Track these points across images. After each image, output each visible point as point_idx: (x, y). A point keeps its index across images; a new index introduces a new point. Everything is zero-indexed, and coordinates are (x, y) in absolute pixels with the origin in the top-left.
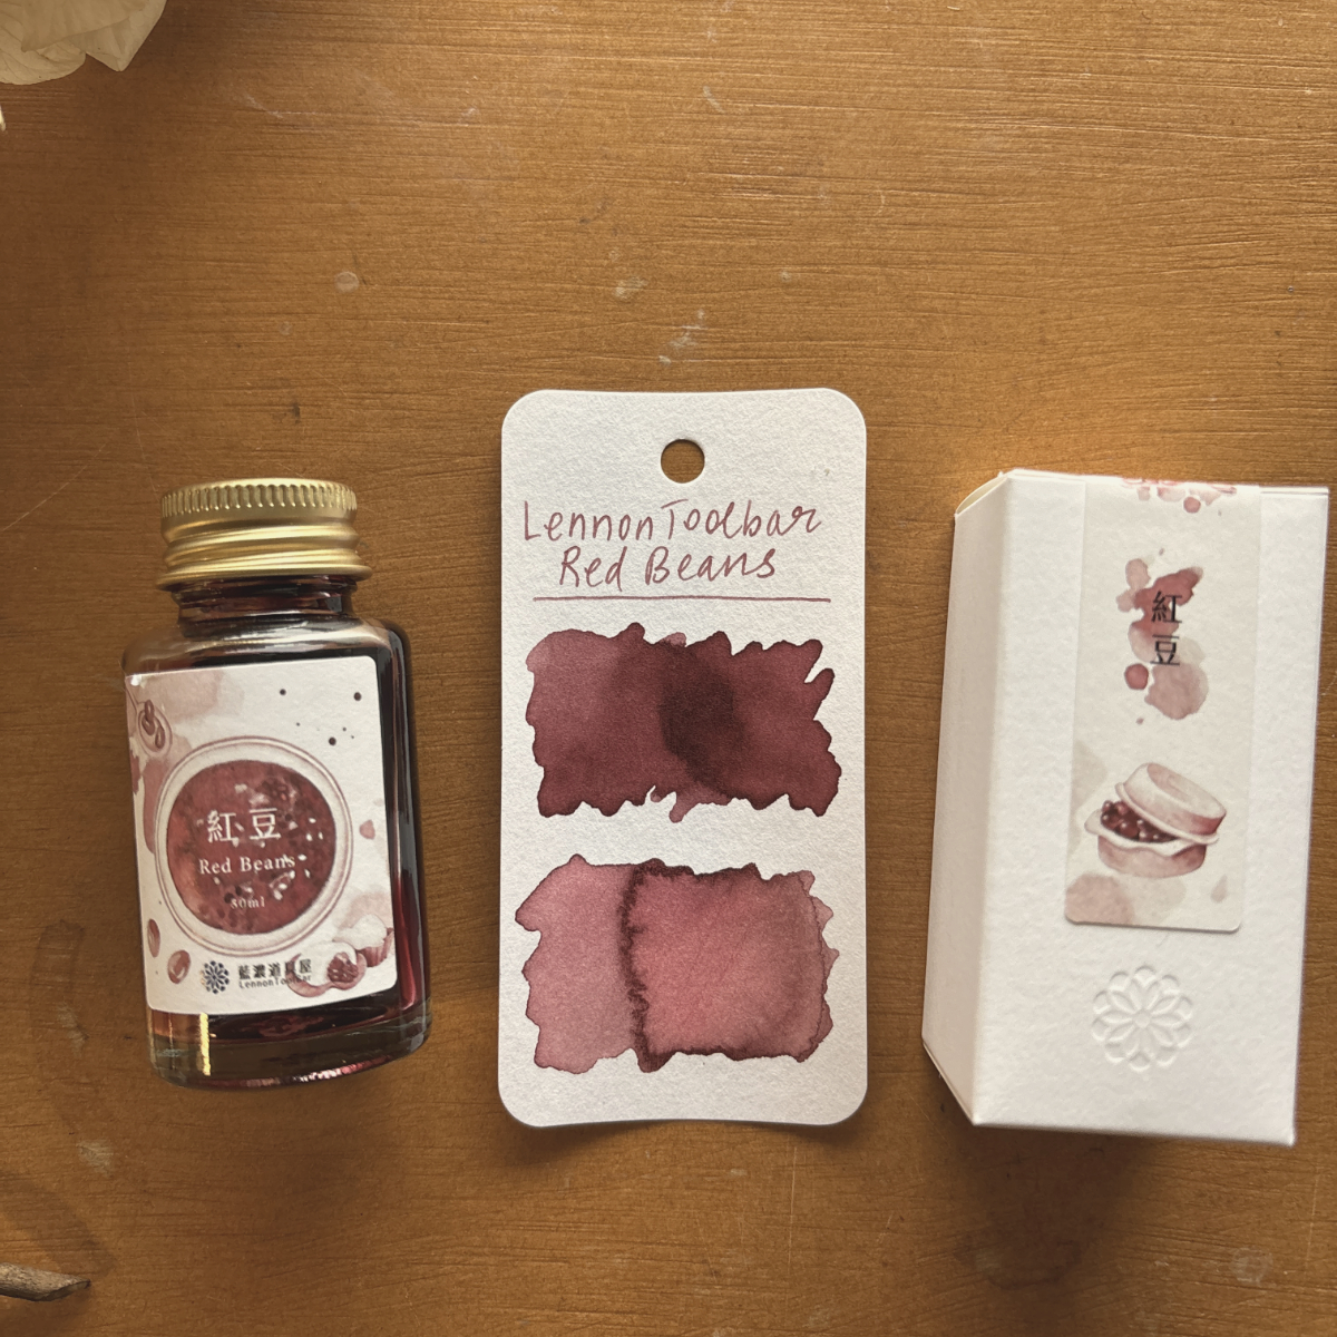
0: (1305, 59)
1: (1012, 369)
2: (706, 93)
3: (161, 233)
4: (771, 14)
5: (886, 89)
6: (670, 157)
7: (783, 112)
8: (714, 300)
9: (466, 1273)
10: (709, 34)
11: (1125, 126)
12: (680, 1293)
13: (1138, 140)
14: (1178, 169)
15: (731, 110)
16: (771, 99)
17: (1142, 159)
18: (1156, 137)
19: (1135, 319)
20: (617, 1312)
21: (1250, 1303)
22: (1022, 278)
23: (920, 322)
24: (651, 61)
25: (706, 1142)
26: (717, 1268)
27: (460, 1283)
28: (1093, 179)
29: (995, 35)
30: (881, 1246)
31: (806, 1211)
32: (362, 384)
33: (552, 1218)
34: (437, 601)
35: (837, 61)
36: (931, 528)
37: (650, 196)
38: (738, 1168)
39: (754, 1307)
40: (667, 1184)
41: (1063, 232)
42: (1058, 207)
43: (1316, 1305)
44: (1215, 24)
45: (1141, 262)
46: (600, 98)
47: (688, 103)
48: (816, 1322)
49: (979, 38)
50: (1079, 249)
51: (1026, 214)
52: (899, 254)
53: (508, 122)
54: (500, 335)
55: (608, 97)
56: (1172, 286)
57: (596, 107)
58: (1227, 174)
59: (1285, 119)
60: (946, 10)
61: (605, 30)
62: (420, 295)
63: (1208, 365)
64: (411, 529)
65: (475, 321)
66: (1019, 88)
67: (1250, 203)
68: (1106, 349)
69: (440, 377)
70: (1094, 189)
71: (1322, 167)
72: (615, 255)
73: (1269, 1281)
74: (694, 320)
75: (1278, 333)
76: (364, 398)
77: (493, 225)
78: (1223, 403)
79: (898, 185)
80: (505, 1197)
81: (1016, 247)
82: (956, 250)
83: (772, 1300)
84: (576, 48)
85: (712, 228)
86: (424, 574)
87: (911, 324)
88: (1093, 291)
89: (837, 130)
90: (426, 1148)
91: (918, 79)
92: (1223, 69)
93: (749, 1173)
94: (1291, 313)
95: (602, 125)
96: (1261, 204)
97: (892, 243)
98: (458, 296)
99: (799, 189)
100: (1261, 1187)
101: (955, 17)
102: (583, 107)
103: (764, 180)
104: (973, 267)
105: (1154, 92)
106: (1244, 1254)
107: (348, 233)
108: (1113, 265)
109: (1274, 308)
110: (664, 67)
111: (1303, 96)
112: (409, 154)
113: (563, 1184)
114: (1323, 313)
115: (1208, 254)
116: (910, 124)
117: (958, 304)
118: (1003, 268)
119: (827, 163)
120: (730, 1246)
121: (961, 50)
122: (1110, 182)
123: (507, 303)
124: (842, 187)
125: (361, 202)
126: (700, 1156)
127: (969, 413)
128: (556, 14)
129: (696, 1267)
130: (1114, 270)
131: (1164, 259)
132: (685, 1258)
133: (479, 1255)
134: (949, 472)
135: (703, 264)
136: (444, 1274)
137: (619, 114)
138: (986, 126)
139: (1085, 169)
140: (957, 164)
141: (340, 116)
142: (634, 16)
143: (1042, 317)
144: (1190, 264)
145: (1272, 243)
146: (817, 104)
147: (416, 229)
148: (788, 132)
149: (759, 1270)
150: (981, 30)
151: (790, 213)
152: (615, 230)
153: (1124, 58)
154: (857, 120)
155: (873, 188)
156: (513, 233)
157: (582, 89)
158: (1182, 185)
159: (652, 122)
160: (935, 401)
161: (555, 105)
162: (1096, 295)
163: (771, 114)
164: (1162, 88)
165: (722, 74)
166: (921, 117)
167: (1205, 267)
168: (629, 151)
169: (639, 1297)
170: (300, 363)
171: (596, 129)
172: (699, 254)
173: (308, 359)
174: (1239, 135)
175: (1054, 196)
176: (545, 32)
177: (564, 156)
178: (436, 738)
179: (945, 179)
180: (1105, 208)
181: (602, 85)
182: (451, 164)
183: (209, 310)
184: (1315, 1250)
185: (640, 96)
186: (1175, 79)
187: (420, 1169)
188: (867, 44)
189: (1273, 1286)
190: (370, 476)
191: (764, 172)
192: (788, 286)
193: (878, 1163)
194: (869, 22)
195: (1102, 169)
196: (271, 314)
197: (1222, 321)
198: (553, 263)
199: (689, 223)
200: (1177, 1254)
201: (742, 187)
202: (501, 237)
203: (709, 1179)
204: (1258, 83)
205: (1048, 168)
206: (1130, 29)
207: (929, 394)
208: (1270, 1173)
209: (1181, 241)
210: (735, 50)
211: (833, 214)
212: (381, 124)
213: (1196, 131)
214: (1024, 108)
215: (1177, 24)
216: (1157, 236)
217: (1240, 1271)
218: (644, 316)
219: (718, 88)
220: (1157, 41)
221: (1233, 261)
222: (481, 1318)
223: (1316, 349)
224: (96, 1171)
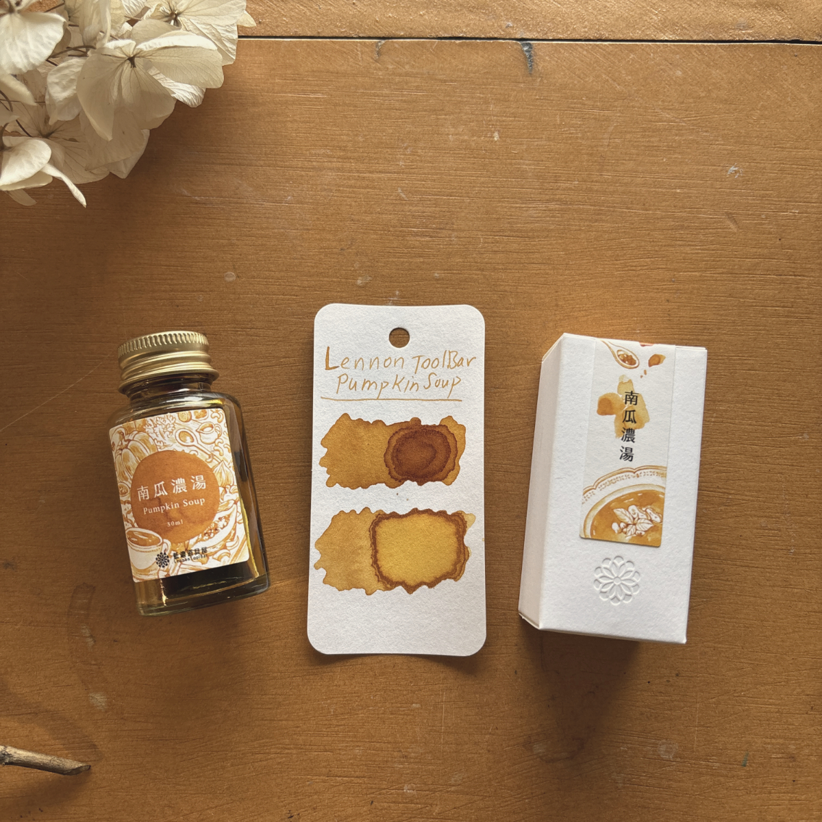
0: (676, 176)
1: (543, 318)
2: (400, 191)
3: (141, 253)
4: (430, 154)
5: (483, 189)
6: (383, 220)
7: (435, 199)
8: (403, 286)
9: (282, 758)
10: (401, 163)
11: (594, 206)
12: (388, 767)
13: (601, 212)
14: (620, 225)
15: (411, 199)
16: (430, 193)
17: (602, 220)
18: (609, 211)
19: (601, 294)
20: (357, 777)
21: (668, 768)
22: (547, 276)
23: (499, 297)
24: (374, 176)
25: (400, 690)
26: (406, 754)
27: (279, 763)
28: (580, 230)
29: (534, 164)
30: (487, 742)
31: (450, 725)
32: (237, 324)
33: (324, 730)
34: (271, 426)
35: (460, 176)
36: (506, 392)
37: (372, 239)
38: (416, 703)
39: (425, 773)
40: (381, 712)
41: (566, 254)
42: (564, 243)
43: (701, 770)
44: (635, 160)
45: (603, 268)
46: (350, 193)
47: (391, 195)
48: (456, 781)
49: (527, 165)
50: (574, 262)
51: (549, 246)
52: (489, 265)
53: (307, 203)
54: (302, 302)
55: (354, 192)
56: (618, 279)
57: (348, 197)
58: (642, 228)
59: (668, 203)
60: (511, 153)
61: (352, 161)
62: (265, 283)
63: (636, 315)
64: (259, 393)
65: (291, 295)
66: (545, 188)
67: (653, 241)
68: (587, 309)
69: (274, 321)
70: (580, 234)
71: (686, 225)
72: (357, 265)
73: (677, 757)
74: (394, 295)
75: (668, 301)
76: (237, 331)
77: (300, 251)
78: (643, 333)
79: (489, 233)
80: (302, 719)
81: (544, 262)
82: (516, 263)
83: (433, 770)
84: (338, 169)
85: (402, 253)
86: (265, 414)
87: (495, 297)
88: (580, 282)
89: (460, 208)
90: (262, 695)
91: (498, 184)
92: (639, 180)
93: (421, 706)
94: (674, 291)
95: (350, 205)
96: (658, 242)
97: (486, 260)
98: (283, 284)
99: (443, 236)
100: (671, 710)
101: (515, 156)
102: (341, 197)
103: (426, 231)
104: (524, 271)
105: (607, 190)
106: (663, 744)
107: (231, 254)
108: (590, 269)
109: (665, 289)
110: (379, 178)
111: (676, 192)
112: (260, 217)
113: (330, 712)
114: (688, 291)
115: (634, 264)
116: (494, 205)
117: (517, 288)
118: (538, 272)
119: (456, 223)
120: (413, 743)
121: (518, 171)
122: (588, 231)
123: (306, 287)
124: (463, 234)
125: (237, 240)
126: (398, 697)
127: (523, 338)
128: (329, 153)
129: (395, 754)
130: (590, 272)
131: (614, 266)
132: (390, 749)
133: (289, 749)
134: (514, 366)
135: (398, 269)
136: (271, 759)
137: (358, 200)
138: (530, 206)
139: (576, 225)
140: (517, 223)
141: (227, 199)
142: (366, 155)
143: (557, 294)
144: (626, 269)
145: (664, 259)
146: (451, 196)
147: (263, 253)
148: (437, 209)
149: (427, 755)
150: (527, 162)
151: (438, 246)
152: (357, 254)
153: (592, 174)
154: (469, 203)
155: (477, 235)
156: (309, 255)
157: (342, 189)
158: (622, 232)
159: (374, 204)
160: (507, 333)
161: (329, 196)
162: (582, 284)
163: (430, 201)
164: (611, 189)
165: (407, 182)
166: (500, 202)
167: (633, 270)
168: (364, 217)
169: (368, 769)
170: (207, 314)
171: (348, 207)
172: (397, 265)
173: (211, 312)
174: (647, 210)
175: (562, 238)
176: (324, 162)
177: (333, 220)
178: (270, 492)
179: (511, 231)
180: (586, 244)
181: (351, 186)
182: (280, 222)
183: (163, 289)
184: (698, 741)
185: (368, 192)
186: (617, 185)
187: (259, 706)
188: (474, 168)
189: (679, 760)
190: (240, 367)
191: (426, 227)
192: (438, 280)
193: (485, 700)
194: (475, 158)
195: (584, 226)
196: (193, 291)
197: (642, 295)
198: (327, 269)
199: (391, 251)
200: (631, 744)
201: (416, 234)
202: (304, 257)
203: (403, 709)
204: (655, 187)
205: (559, 225)
206: (596, 162)
207: (504, 329)
208: (675, 703)
209: (622, 258)
210: (413, 171)
211: (459, 247)
212: (246, 203)
213: (628, 208)
214: (547, 197)
215: (617, 160)
216: (611, 256)
217: (662, 752)
218: (370, 293)
219: (405, 189)
220: (608, 167)
221: (646, 267)
222: (289, 781)
223: (686, 308)
224: (98, 708)
